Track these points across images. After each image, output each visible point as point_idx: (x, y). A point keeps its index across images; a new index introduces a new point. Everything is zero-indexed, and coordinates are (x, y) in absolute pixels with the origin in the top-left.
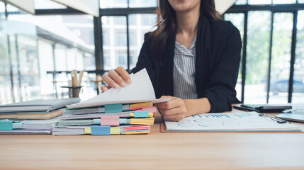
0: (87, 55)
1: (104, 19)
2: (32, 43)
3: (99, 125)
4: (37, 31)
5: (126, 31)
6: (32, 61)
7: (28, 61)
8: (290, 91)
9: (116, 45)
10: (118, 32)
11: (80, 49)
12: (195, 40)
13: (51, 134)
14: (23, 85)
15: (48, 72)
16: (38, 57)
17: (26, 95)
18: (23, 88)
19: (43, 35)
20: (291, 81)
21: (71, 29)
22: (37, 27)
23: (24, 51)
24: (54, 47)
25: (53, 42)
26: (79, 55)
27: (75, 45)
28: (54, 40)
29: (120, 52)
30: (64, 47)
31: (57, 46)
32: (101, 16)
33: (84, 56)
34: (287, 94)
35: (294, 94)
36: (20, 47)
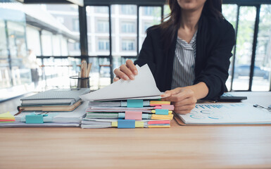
0: (70, 40)
1: (88, 8)
2: (20, 29)
3: (124, 119)
4: (26, 18)
5: (108, 19)
6: (20, 45)
7: (16, 45)
8: (251, 75)
9: (96, 32)
10: (98, 20)
11: (65, 35)
12: (195, 35)
13: (80, 127)
14: (13, 68)
15: (38, 57)
16: (26, 42)
17: (16, 77)
18: (13, 70)
19: (31, 22)
20: (252, 67)
21: (55, 16)
22: (26, 15)
23: (13, 37)
24: (40, 33)
25: (39, 29)
26: (64, 41)
27: (60, 32)
28: (41, 27)
29: (100, 38)
30: (50, 33)
31: (44, 32)
32: (85, 5)
33: (68, 42)
34: (248, 78)
35: (254, 78)
36: (9, 33)
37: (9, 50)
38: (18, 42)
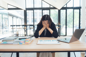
0: (22, 20)
3: (20, 43)
7: (5, 21)
13: (13, 44)
14: (4, 29)
17: (4, 31)
22: (8, 13)
25: (12, 17)
31: (14, 17)
36: (3, 18)
37: (2, 22)
38: (6, 20)
